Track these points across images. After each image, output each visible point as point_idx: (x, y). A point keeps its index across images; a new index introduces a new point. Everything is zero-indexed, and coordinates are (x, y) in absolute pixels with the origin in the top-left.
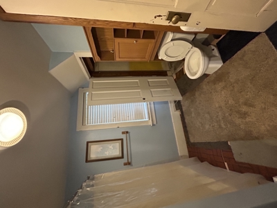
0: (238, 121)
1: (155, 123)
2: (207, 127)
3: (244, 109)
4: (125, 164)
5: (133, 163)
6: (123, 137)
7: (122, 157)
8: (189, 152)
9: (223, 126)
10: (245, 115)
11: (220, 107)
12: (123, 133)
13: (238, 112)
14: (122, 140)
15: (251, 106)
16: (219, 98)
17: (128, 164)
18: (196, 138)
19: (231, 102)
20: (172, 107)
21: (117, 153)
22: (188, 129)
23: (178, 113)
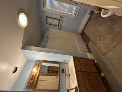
0: (97, 39)
1: (76, 17)
2: (91, 32)
3: (102, 39)
4: (59, 28)
5: (61, 29)
6: (61, 19)
7: (58, 26)
8: (81, 32)
9: (94, 36)
10: (100, 40)
11: (100, 31)
12: (61, 17)
13: (100, 38)
14: (60, 20)
15: (104, 40)
16: (103, 29)
17: (60, 29)
18: (85, 31)
19: (103, 33)
21: (57, 24)
22: (87, 26)
23: (89, 16)
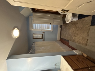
0: (73, 37)
1: (53, 31)
2: (66, 35)
3: (76, 35)
4: (43, 40)
6: (43, 33)
7: (42, 39)
8: (60, 39)
9: (70, 37)
11: (71, 32)
12: (43, 32)
13: (74, 35)
14: (42, 34)
15: (78, 35)
16: (72, 30)
17: (44, 40)
18: (62, 37)
19: (74, 32)
20: (59, 26)
21: (41, 37)
22: (61, 34)
23: (60, 29)
